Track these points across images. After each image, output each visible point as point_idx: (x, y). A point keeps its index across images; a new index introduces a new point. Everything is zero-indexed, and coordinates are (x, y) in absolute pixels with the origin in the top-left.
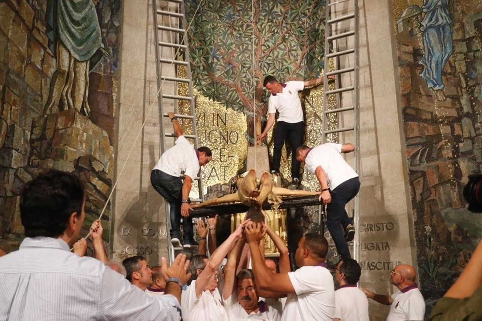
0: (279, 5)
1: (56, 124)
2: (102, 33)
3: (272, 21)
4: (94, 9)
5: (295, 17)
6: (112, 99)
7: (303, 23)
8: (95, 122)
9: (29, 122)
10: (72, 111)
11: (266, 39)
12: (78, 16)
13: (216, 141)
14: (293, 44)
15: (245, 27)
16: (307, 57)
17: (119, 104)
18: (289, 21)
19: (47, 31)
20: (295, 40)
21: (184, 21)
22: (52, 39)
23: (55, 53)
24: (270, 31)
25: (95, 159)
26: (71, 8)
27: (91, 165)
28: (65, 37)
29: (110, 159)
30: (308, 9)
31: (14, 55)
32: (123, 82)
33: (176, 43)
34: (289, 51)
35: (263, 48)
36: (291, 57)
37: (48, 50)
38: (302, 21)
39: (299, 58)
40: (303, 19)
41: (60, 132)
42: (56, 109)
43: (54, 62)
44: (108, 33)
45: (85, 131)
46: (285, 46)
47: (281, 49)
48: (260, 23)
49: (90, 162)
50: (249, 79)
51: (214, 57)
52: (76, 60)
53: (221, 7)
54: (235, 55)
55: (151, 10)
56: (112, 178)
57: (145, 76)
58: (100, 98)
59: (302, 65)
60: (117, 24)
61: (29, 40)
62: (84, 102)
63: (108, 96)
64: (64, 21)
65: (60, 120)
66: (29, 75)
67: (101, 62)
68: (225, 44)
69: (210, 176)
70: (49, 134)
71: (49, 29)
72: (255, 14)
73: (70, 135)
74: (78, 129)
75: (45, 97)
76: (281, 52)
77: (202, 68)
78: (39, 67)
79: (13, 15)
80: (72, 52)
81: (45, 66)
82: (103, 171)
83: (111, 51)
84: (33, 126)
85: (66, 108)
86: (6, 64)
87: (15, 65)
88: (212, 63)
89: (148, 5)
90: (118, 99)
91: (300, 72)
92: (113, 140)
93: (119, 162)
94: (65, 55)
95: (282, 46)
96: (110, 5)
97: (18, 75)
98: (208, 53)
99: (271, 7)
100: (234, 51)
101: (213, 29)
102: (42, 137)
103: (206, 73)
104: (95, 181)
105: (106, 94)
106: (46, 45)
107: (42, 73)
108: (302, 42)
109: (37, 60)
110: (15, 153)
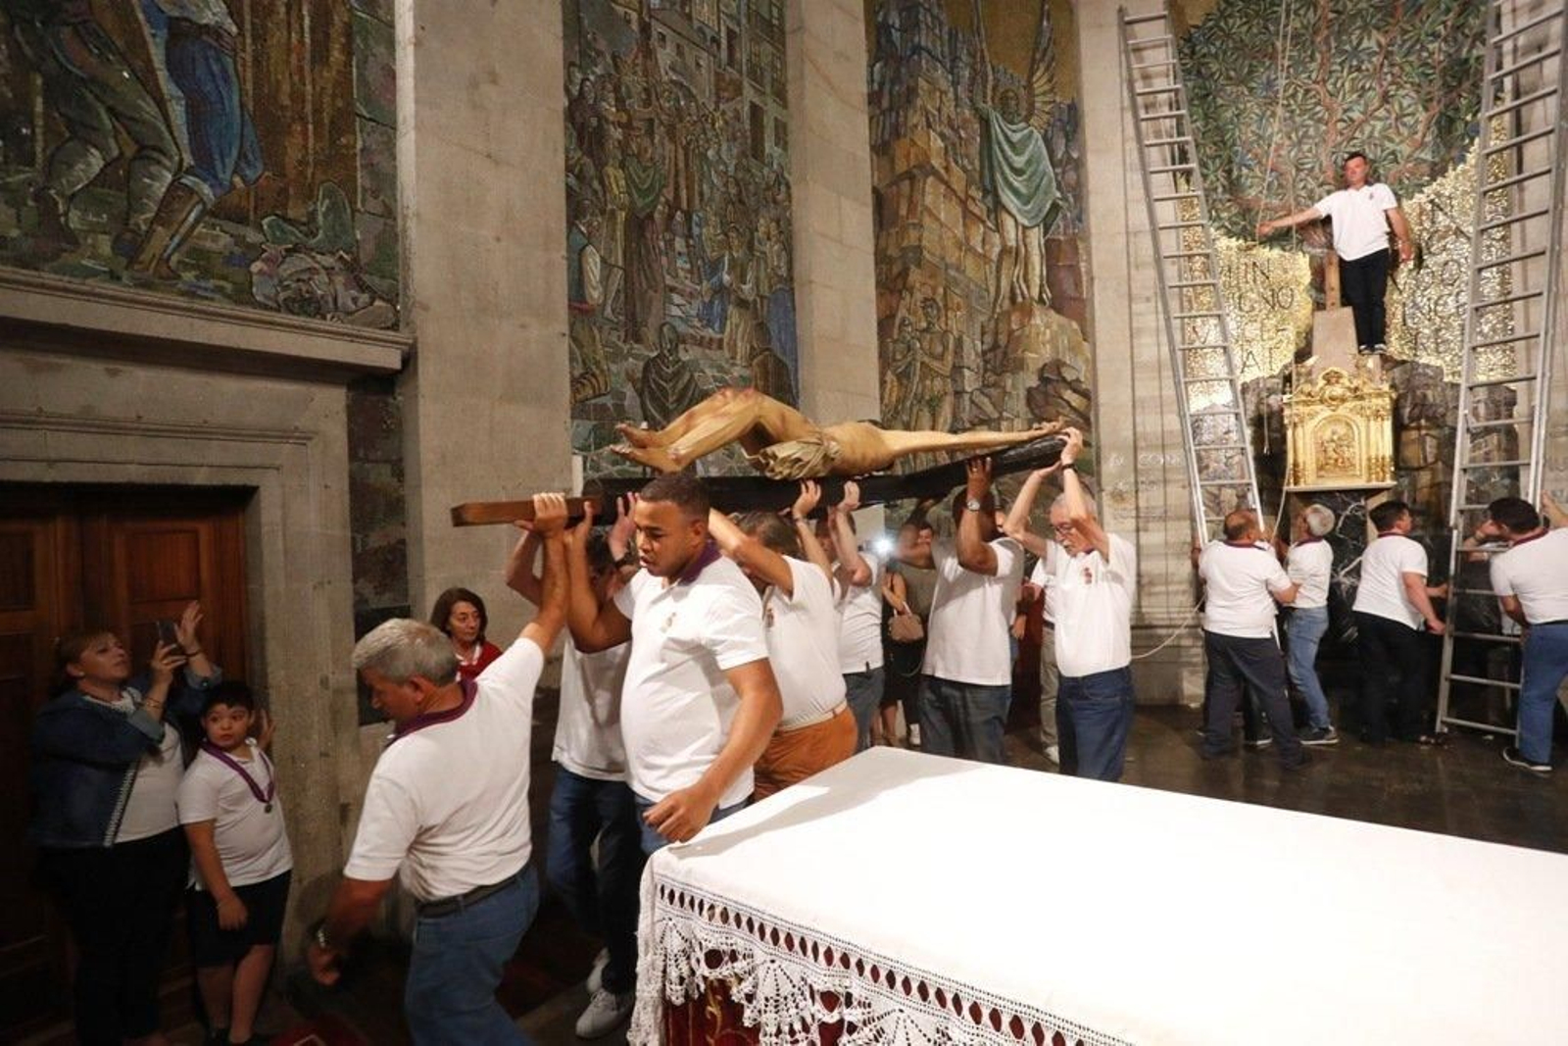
0: (1374, 32)
1: (1009, 324)
2: (1056, 175)
3: (1359, 69)
4: (1041, 143)
5: (1412, 46)
6: (1079, 274)
7: (1431, 54)
8: (1059, 311)
9: (978, 327)
10: (1028, 301)
11: (1345, 106)
12: (1019, 161)
13: (1253, 309)
14: (1405, 103)
15: (1300, 96)
16: (1438, 122)
17: (1092, 279)
18: (1398, 59)
19: (984, 197)
20: (1413, 94)
21: (1186, 121)
22: (991, 206)
23: (997, 225)
24: (1353, 90)
25: (1064, 364)
26: (1009, 152)
27: (1059, 374)
28: (1008, 198)
29: (1087, 360)
30: (1444, 23)
31: (949, 243)
32: (1094, 243)
33: (1173, 163)
34: (1397, 119)
35: (1340, 125)
36: (1402, 129)
37: (990, 224)
38: (1427, 50)
39: (1420, 127)
40: (1431, 47)
41: (1017, 334)
42: (1007, 304)
43: (996, 238)
44: (1064, 173)
45: (1048, 326)
46: (1388, 111)
47: (1379, 119)
48: (1332, 80)
49: (1058, 368)
50: (1312, 191)
51: (1240, 166)
52: (1025, 228)
53: (1250, 72)
54: (1283, 152)
55: (1129, 116)
56: (1090, 387)
57: (1127, 226)
58: (1063, 274)
59: (1429, 138)
60: (1075, 155)
61: (964, 218)
62: (1041, 286)
63: (1074, 269)
64: (1003, 173)
65: (1013, 318)
66: (969, 263)
67: (1059, 221)
68: (1260, 137)
69: (1244, 365)
70: (1003, 339)
71: (986, 192)
72: (1322, 64)
73: (1028, 337)
74: (1037, 326)
75: (992, 290)
76: (1379, 125)
77: (1220, 190)
78: (980, 250)
79: (942, 188)
80: (1019, 217)
81: (987, 247)
82: (1078, 380)
83: (1071, 200)
84: (983, 334)
85: (1020, 299)
86: (943, 259)
87: (953, 256)
88: (1240, 176)
89: (1122, 109)
90: (1089, 272)
91: (1423, 156)
92: (1087, 334)
93: (1100, 365)
94: (1009, 223)
95: (1381, 113)
96: (1063, 129)
97: (958, 269)
98: (1230, 161)
99: (1355, 43)
100: (1280, 146)
101: (1237, 116)
102: (995, 346)
103: (1228, 196)
104: (1068, 395)
105: (1071, 266)
106: (985, 217)
107: (985, 258)
108: (1429, 93)
109: (976, 242)
110: (967, 372)
